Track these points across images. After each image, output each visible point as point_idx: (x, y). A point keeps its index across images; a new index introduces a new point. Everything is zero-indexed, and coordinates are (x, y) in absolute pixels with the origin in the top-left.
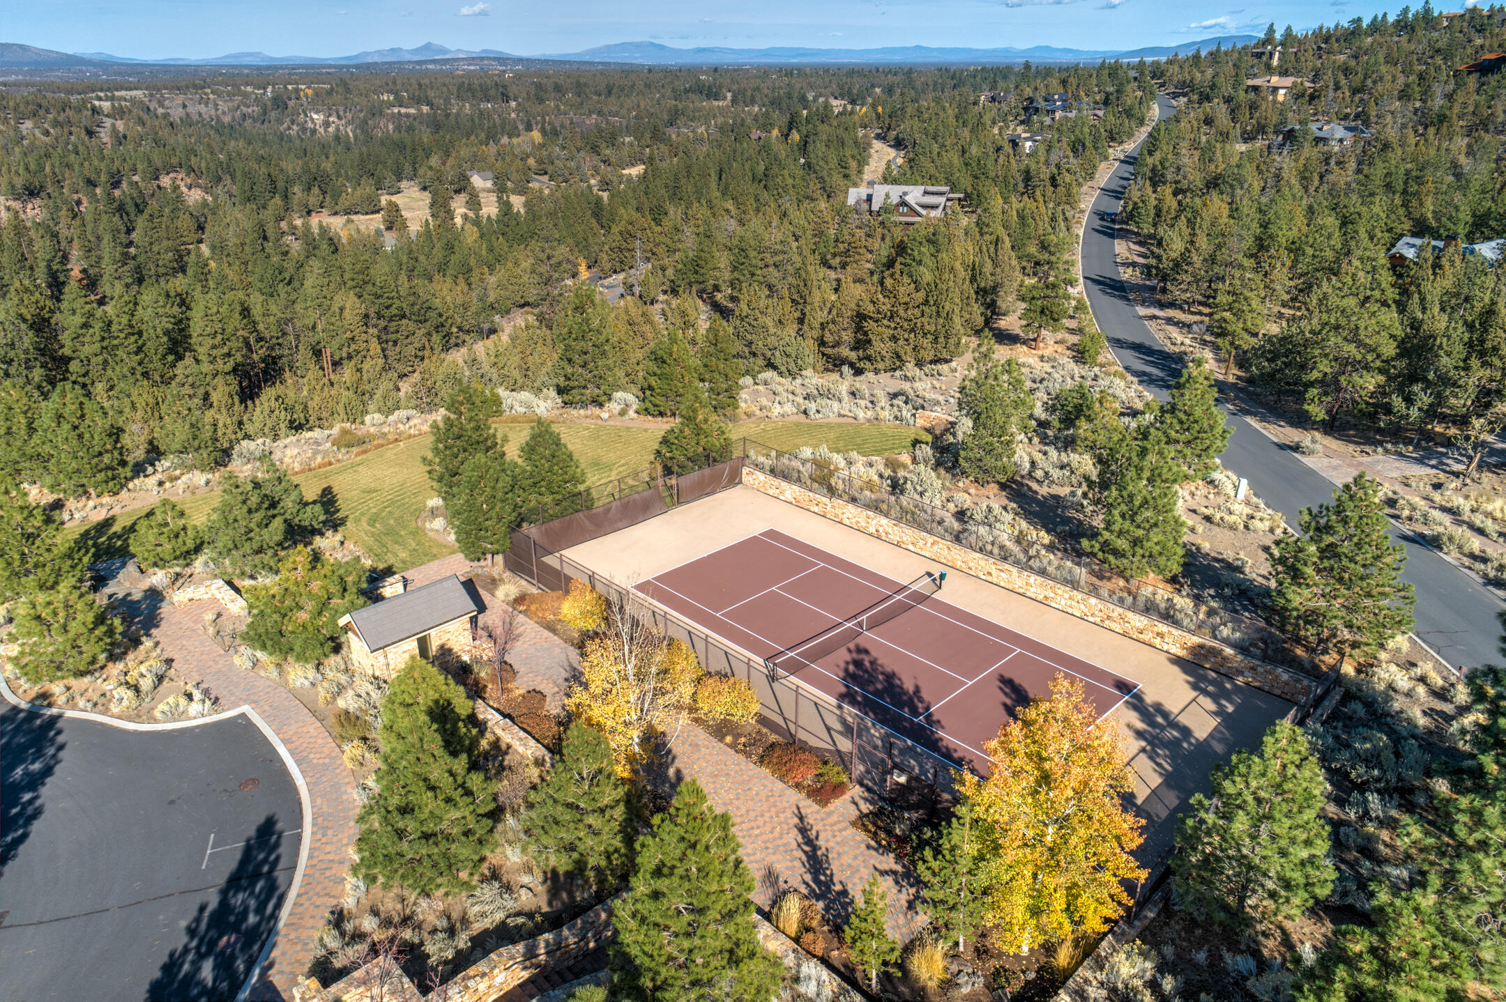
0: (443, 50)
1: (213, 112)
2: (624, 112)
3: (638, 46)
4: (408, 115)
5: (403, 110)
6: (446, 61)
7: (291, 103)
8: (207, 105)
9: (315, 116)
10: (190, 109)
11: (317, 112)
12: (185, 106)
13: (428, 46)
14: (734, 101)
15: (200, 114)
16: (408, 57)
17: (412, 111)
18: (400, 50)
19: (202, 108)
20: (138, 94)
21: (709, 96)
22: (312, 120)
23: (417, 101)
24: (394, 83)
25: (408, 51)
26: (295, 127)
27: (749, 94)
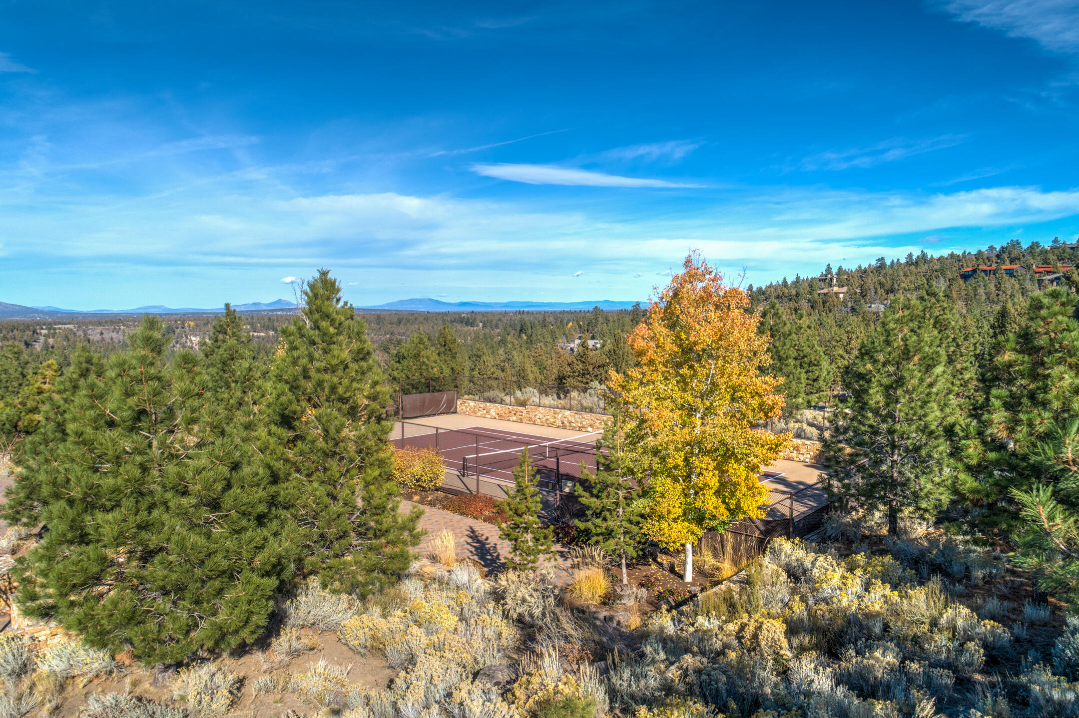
0: (289, 303)
1: (121, 337)
2: (408, 333)
3: (420, 301)
4: (258, 337)
5: (256, 334)
6: (290, 310)
7: (178, 331)
8: (118, 333)
9: (193, 338)
10: (105, 336)
11: (195, 336)
12: (102, 334)
13: (279, 301)
14: (484, 326)
15: (112, 339)
16: (265, 308)
17: (262, 334)
18: (259, 303)
19: (114, 335)
20: (71, 326)
21: (467, 324)
22: (191, 341)
23: (267, 328)
24: (252, 318)
25: (265, 305)
26: (178, 346)
27: (494, 323)
